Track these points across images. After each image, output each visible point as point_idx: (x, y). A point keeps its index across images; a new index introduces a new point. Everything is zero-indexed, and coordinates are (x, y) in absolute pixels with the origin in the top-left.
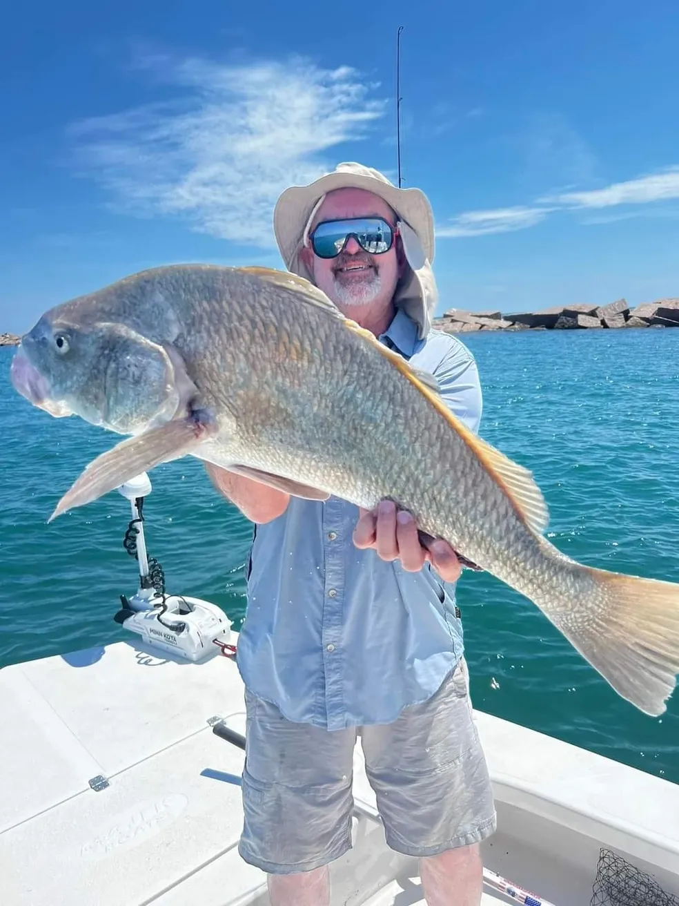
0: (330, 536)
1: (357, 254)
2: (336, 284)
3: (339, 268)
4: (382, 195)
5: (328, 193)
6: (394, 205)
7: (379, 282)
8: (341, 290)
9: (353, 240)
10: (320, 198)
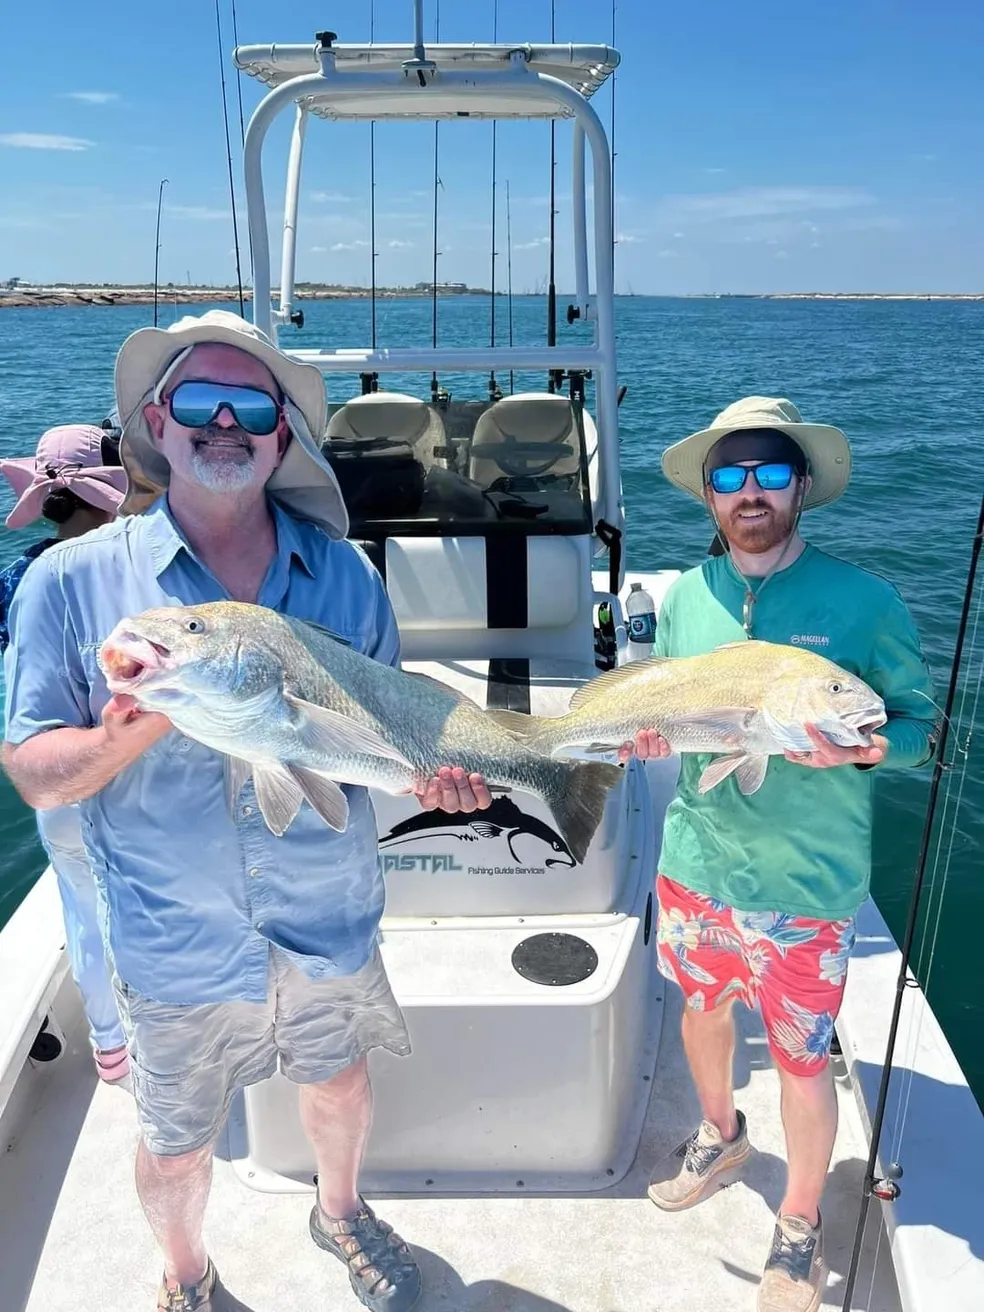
0: (244, 811)
1: (229, 428)
2: (197, 460)
3: (202, 440)
4: (266, 361)
5: (197, 345)
6: (280, 378)
7: (252, 468)
8: (203, 469)
9: (225, 411)
10: (185, 349)
